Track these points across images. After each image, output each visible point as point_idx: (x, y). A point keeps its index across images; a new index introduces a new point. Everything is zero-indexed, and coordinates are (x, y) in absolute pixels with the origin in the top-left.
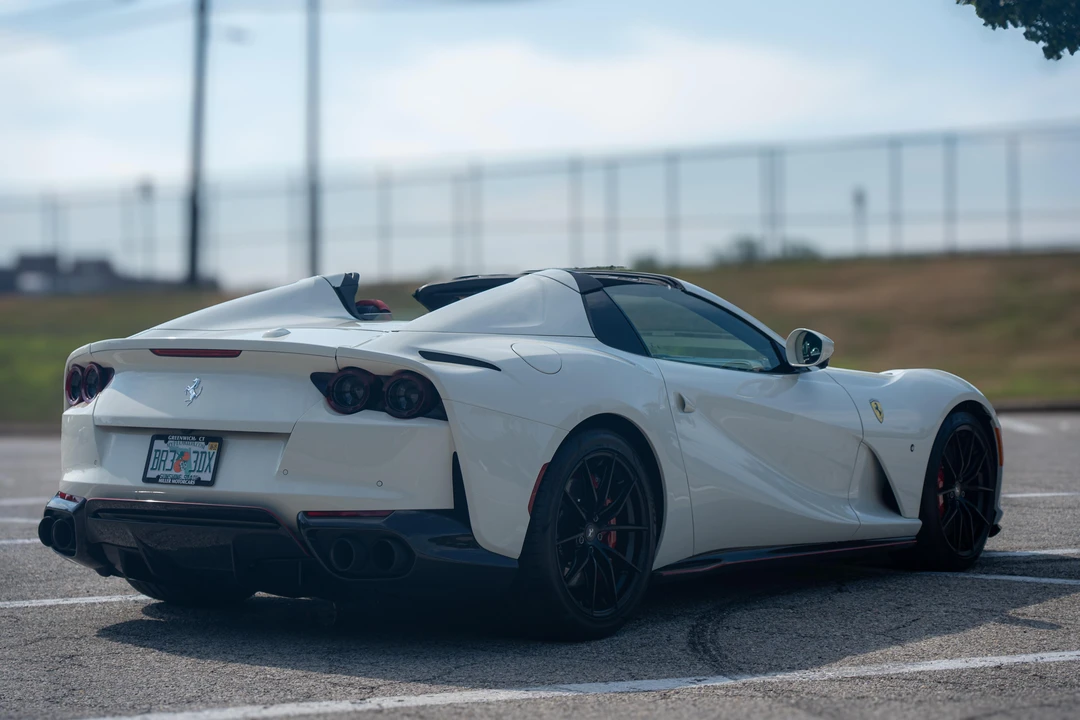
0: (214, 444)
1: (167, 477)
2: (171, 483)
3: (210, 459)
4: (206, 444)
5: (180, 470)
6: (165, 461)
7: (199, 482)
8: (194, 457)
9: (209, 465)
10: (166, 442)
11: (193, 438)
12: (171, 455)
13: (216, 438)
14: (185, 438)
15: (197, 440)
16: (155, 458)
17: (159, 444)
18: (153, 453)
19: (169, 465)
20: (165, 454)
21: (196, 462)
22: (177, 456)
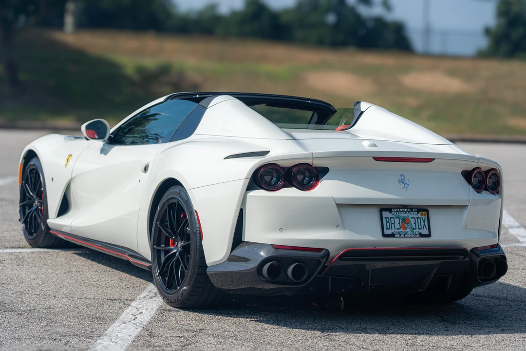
0: (423, 213)
1: (399, 234)
2: (404, 237)
3: (424, 222)
4: (418, 213)
5: (406, 229)
6: (394, 224)
7: (422, 236)
8: (413, 221)
9: (424, 225)
10: (390, 213)
11: (409, 210)
12: (397, 221)
13: (423, 209)
14: (403, 210)
15: (412, 211)
16: (387, 222)
17: (386, 214)
18: (384, 220)
19: (397, 226)
20: (392, 220)
21: (415, 223)
22: (401, 221)
